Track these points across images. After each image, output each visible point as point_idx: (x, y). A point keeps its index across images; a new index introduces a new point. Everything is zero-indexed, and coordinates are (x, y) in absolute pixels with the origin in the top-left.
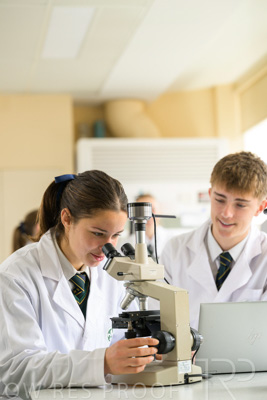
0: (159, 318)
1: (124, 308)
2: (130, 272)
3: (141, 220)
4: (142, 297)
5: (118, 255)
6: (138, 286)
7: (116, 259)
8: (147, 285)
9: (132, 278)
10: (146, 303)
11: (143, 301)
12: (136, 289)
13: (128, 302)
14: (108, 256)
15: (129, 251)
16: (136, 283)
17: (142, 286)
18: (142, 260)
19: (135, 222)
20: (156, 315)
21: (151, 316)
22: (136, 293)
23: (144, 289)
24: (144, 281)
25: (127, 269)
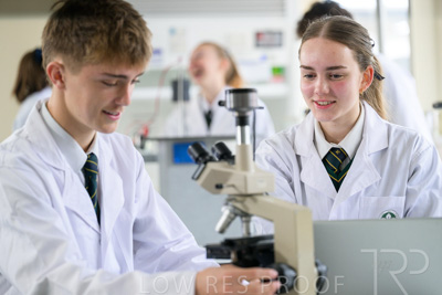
0: (271, 246)
1: (222, 232)
2: (230, 183)
3: (244, 112)
4: (246, 216)
5: (212, 160)
6: (242, 202)
7: (211, 166)
8: (255, 201)
9: (232, 191)
10: (252, 225)
11: (248, 222)
12: (239, 205)
13: (228, 224)
14: (197, 161)
15: (226, 155)
16: (239, 198)
17: (248, 202)
18: (245, 167)
19: (236, 114)
20: (268, 242)
21: (261, 242)
22: (237, 211)
23: (250, 206)
24: (250, 196)
25: (226, 180)
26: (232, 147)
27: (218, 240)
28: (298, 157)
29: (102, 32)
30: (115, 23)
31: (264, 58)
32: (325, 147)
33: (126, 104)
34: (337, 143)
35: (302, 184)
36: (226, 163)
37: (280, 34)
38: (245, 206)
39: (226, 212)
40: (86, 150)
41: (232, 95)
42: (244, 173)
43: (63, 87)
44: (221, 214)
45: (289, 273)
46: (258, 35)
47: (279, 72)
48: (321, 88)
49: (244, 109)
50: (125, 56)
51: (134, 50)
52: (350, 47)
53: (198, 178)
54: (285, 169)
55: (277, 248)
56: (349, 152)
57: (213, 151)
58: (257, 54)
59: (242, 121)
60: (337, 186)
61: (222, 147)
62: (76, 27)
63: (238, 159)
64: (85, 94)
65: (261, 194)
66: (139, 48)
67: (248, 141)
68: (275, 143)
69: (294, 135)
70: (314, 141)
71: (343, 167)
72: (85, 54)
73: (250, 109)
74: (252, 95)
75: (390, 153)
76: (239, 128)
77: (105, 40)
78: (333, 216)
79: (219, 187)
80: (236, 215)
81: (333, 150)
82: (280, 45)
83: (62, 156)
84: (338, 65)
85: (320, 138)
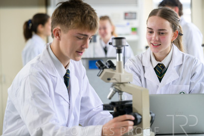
0: (131, 105)
1: (110, 98)
2: (114, 78)
3: (120, 48)
4: (120, 92)
5: (106, 68)
6: (119, 86)
7: (105, 70)
8: (124, 86)
9: (114, 81)
10: (123, 96)
11: (121, 95)
12: (117, 87)
13: (112, 95)
14: (99, 68)
15: (112, 66)
16: (117, 84)
17: (121, 86)
18: (120, 71)
19: (117, 48)
20: (130, 103)
21: (127, 103)
22: (117, 90)
23: (122, 88)
24: (122, 83)
25: (112, 76)
26: (115, 62)
27: (108, 102)
28: (143, 67)
29: (78, 15)
30: (84, 12)
31: (128, 24)
32: (155, 63)
33: (87, 48)
34: (160, 61)
35: (145, 79)
36: (112, 69)
37: (135, 13)
38: (120, 88)
39: (112, 90)
40: (65, 68)
41: (115, 40)
42: (120, 74)
43: (59, 39)
44: (110, 91)
45: (139, 117)
46: (126, 14)
47: (135, 30)
48: (155, 38)
49: (120, 46)
50: (88, 26)
51: (92, 24)
52: (169, 21)
53: (100, 76)
54: (138, 72)
55: (134, 106)
56: (166, 65)
57: (106, 64)
58: (125, 22)
59: (119, 51)
60: (160, 80)
61: (110, 62)
62: (67, 13)
63: (117, 68)
64: (69, 42)
65: (127, 83)
66: (94, 23)
67: (122, 60)
68: (133, 61)
69: (142, 57)
70: (151, 60)
71: (163, 72)
72: (70, 24)
73: (122, 46)
74: (123, 40)
75: (183, 66)
76: (118, 54)
77: (80, 18)
78: (158, 92)
79: (109, 79)
80: (116, 92)
81: (159, 64)
82: (135, 18)
83: (57, 71)
84: (163, 29)
85: (153, 59)
